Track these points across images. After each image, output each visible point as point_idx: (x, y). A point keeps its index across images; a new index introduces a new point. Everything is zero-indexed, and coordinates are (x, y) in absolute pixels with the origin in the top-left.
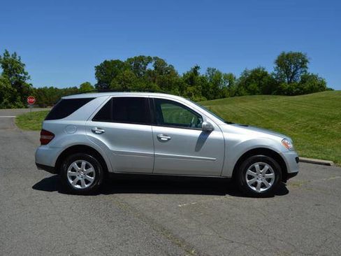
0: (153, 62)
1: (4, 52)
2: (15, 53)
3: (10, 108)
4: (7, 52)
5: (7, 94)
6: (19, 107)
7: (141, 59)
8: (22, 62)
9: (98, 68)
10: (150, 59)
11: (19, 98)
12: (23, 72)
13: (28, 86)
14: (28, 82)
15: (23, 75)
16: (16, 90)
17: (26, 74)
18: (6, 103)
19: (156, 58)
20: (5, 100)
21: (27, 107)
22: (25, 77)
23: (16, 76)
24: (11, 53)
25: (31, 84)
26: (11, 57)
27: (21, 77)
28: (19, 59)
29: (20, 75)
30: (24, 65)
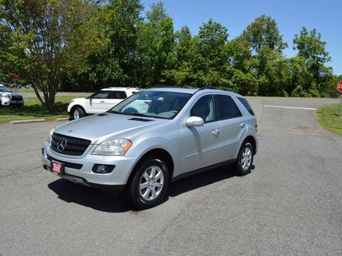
1: (302, 29)
2: (314, 30)
3: (303, 96)
4: (305, 29)
5: (301, 79)
6: (314, 96)
8: (322, 40)
11: (314, 84)
12: (323, 52)
13: (326, 70)
14: (327, 65)
15: (322, 56)
16: (312, 75)
17: (326, 55)
18: (299, 91)
20: (299, 87)
21: (322, 97)
22: (324, 59)
23: (314, 57)
24: (309, 30)
25: (331, 68)
26: (309, 35)
27: (319, 59)
28: (319, 37)
29: (319, 56)
30: (324, 43)
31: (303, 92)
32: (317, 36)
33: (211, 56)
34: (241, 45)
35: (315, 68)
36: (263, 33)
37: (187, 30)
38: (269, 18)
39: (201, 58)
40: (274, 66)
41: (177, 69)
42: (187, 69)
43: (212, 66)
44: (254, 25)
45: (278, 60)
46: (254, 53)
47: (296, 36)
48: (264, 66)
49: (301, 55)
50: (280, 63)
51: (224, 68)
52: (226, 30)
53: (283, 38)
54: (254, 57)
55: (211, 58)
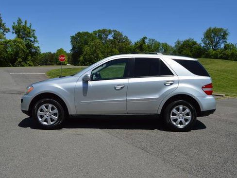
0: (113, 34)
1: (18, 19)
3: (23, 66)
7: (104, 31)
8: (32, 28)
9: (72, 37)
10: (110, 32)
11: (29, 58)
12: (33, 36)
13: (36, 48)
14: (36, 45)
15: (33, 39)
16: (28, 51)
17: (35, 38)
18: (20, 62)
19: (115, 31)
20: (19, 60)
22: (34, 41)
25: (39, 47)
26: (23, 24)
27: (31, 41)
28: (30, 26)
29: (31, 39)
30: (34, 30)
31: (23, 63)
32: (28, 25)
35: (29, 46)
45: (3, 40)
47: (14, 23)
49: (18, 36)
53: (5, 25)
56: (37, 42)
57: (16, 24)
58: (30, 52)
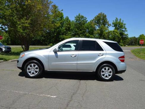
1: (116, 19)
2: (121, 19)
4: (117, 19)
8: (124, 23)
11: (121, 41)
17: (126, 29)
21: (125, 46)
23: (120, 30)
24: (119, 19)
25: (127, 34)
26: (119, 21)
27: (123, 31)
28: (123, 22)
29: (123, 29)
30: (125, 24)
32: (122, 21)
33: (81, 29)
34: (92, 25)
35: (122, 34)
36: (101, 20)
37: (68, 18)
38: (104, 14)
39: (77, 30)
40: (106, 33)
41: (66, 35)
42: (70, 35)
43: (81, 33)
44: (98, 17)
45: (108, 31)
46: (97, 28)
47: (113, 21)
48: (102, 34)
49: (116, 29)
50: (109, 32)
51: (86, 35)
52: (86, 18)
53: (109, 22)
54: (98, 30)
55: (81, 30)
56: (127, 31)
57: (115, 21)
58: (122, 38)
